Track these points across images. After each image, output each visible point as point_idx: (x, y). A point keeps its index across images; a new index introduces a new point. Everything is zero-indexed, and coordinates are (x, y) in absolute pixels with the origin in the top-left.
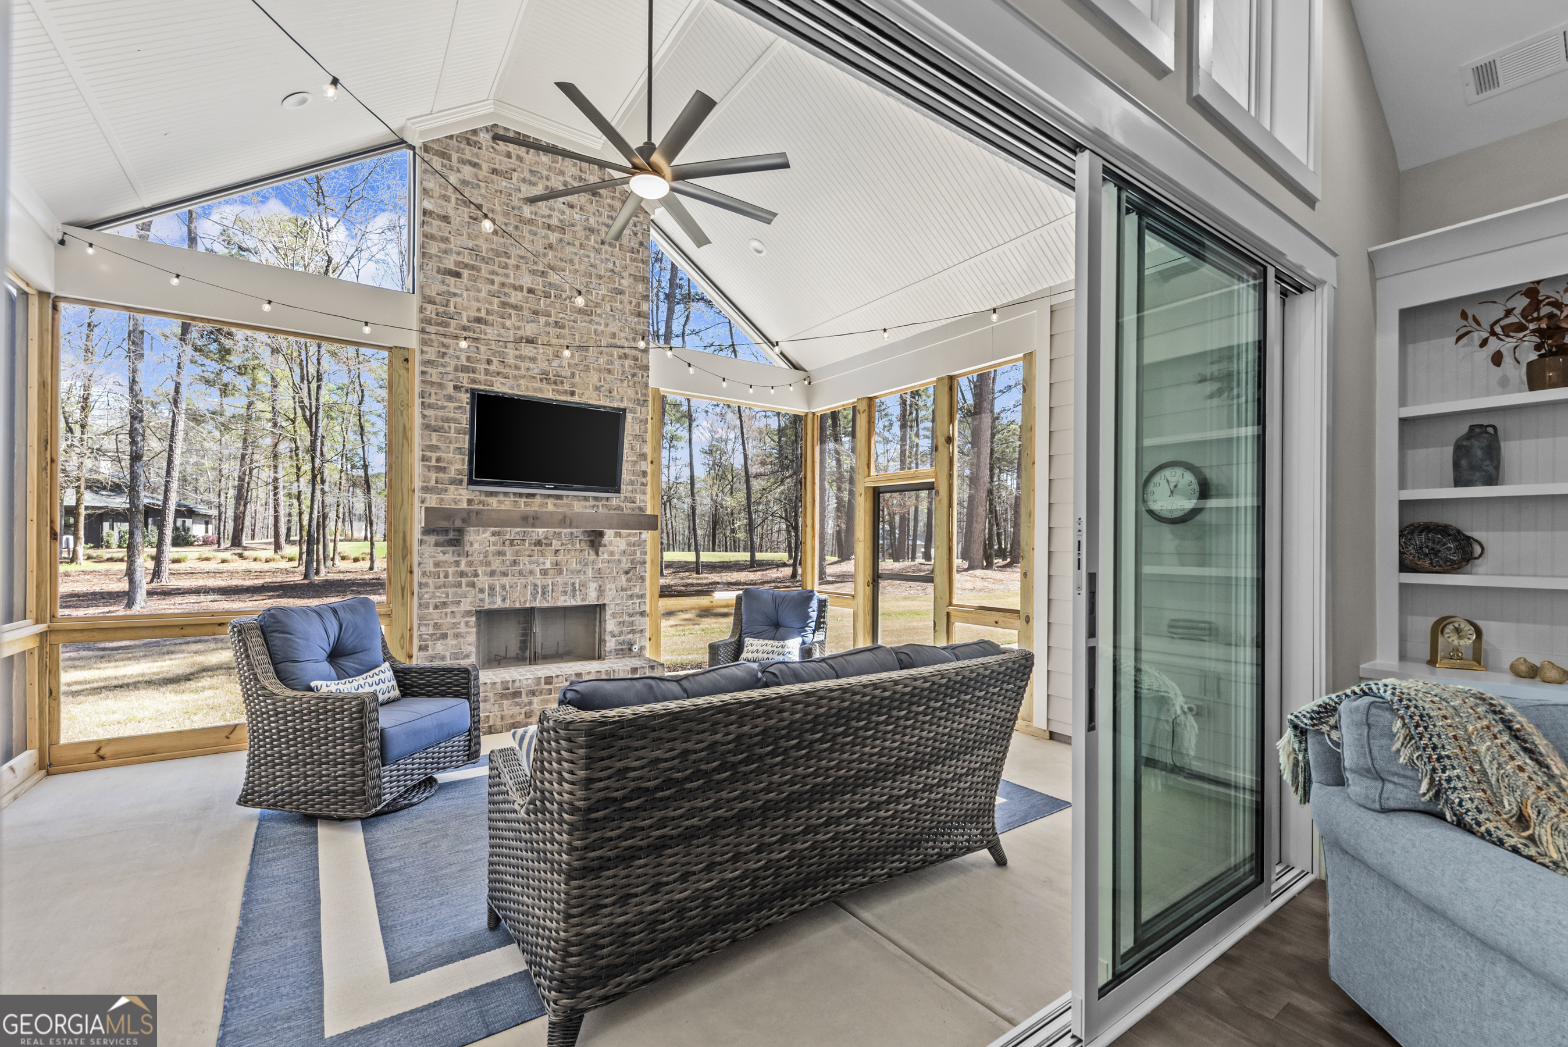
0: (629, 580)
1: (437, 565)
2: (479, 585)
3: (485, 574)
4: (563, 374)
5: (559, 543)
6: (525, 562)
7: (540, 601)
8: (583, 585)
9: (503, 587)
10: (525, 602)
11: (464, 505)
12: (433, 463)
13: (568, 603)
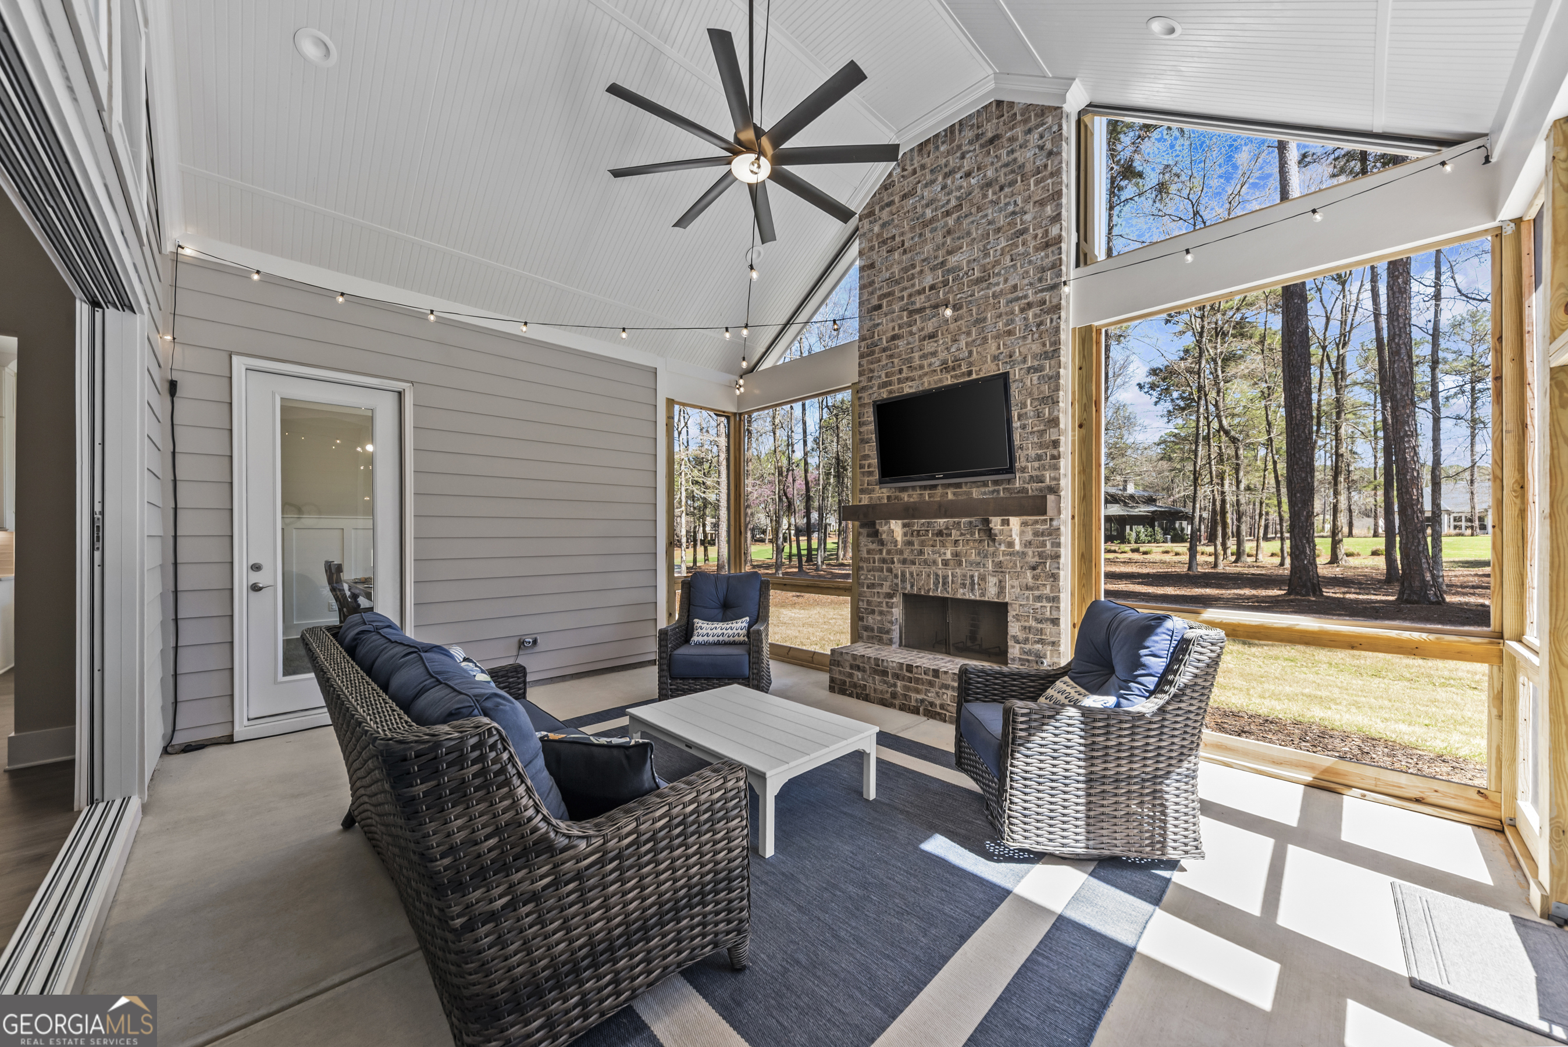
0: (1035, 578)
1: (869, 552)
2: (894, 572)
3: (899, 561)
4: (961, 356)
5: (958, 533)
6: (929, 552)
7: (941, 592)
8: (982, 578)
9: (911, 574)
10: (929, 590)
12: (866, 469)
13: (967, 597)
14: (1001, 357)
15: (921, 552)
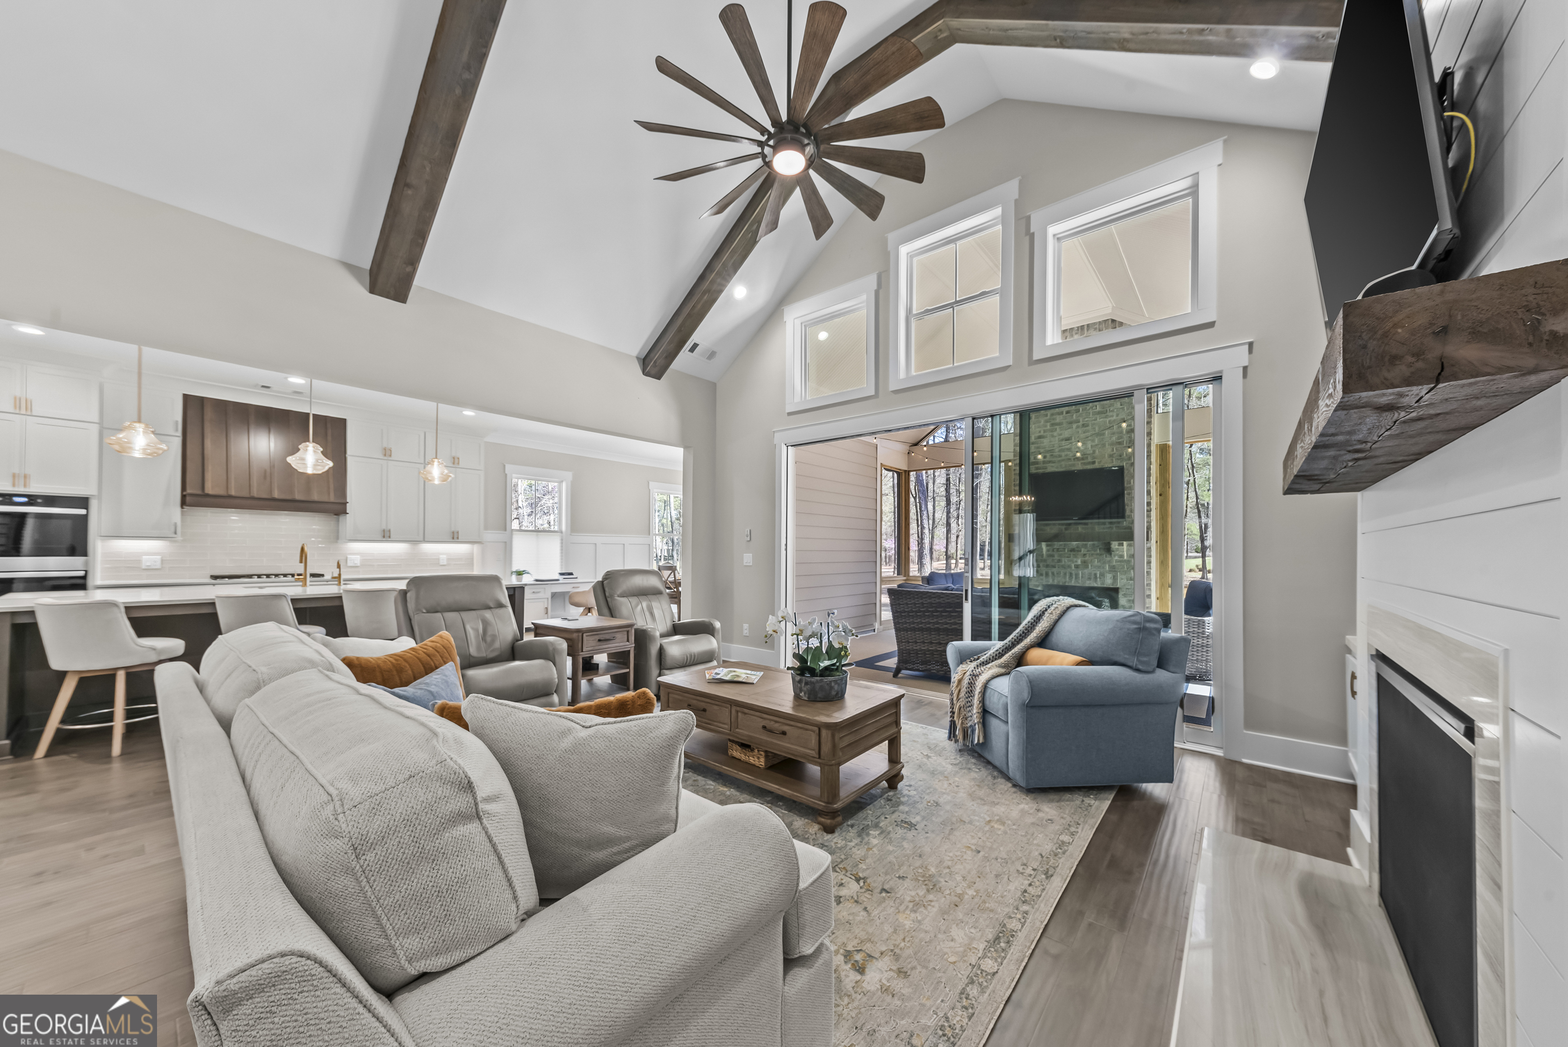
5: (1086, 550)
6: (1065, 561)
8: (1102, 575)
14: (1115, 456)
15: (1059, 561)
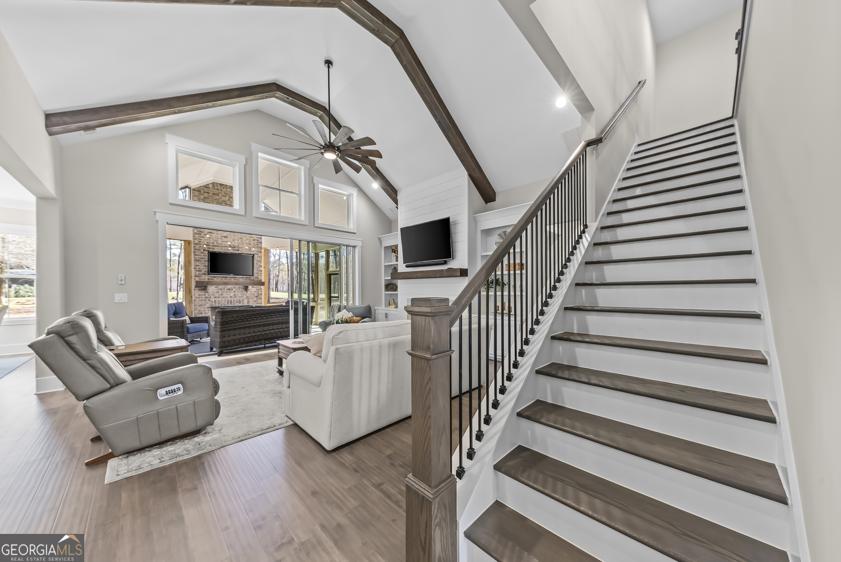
0: (257, 299)
1: (199, 295)
2: (211, 300)
3: (213, 297)
4: (236, 245)
5: (235, 289)
7: (230, 304)
8: (243, 300)
9: (219, 301)
10: (225, 305)
11: (207, 280)
12: (198, 269)
13: (238, 305)
15: (222, 295)
